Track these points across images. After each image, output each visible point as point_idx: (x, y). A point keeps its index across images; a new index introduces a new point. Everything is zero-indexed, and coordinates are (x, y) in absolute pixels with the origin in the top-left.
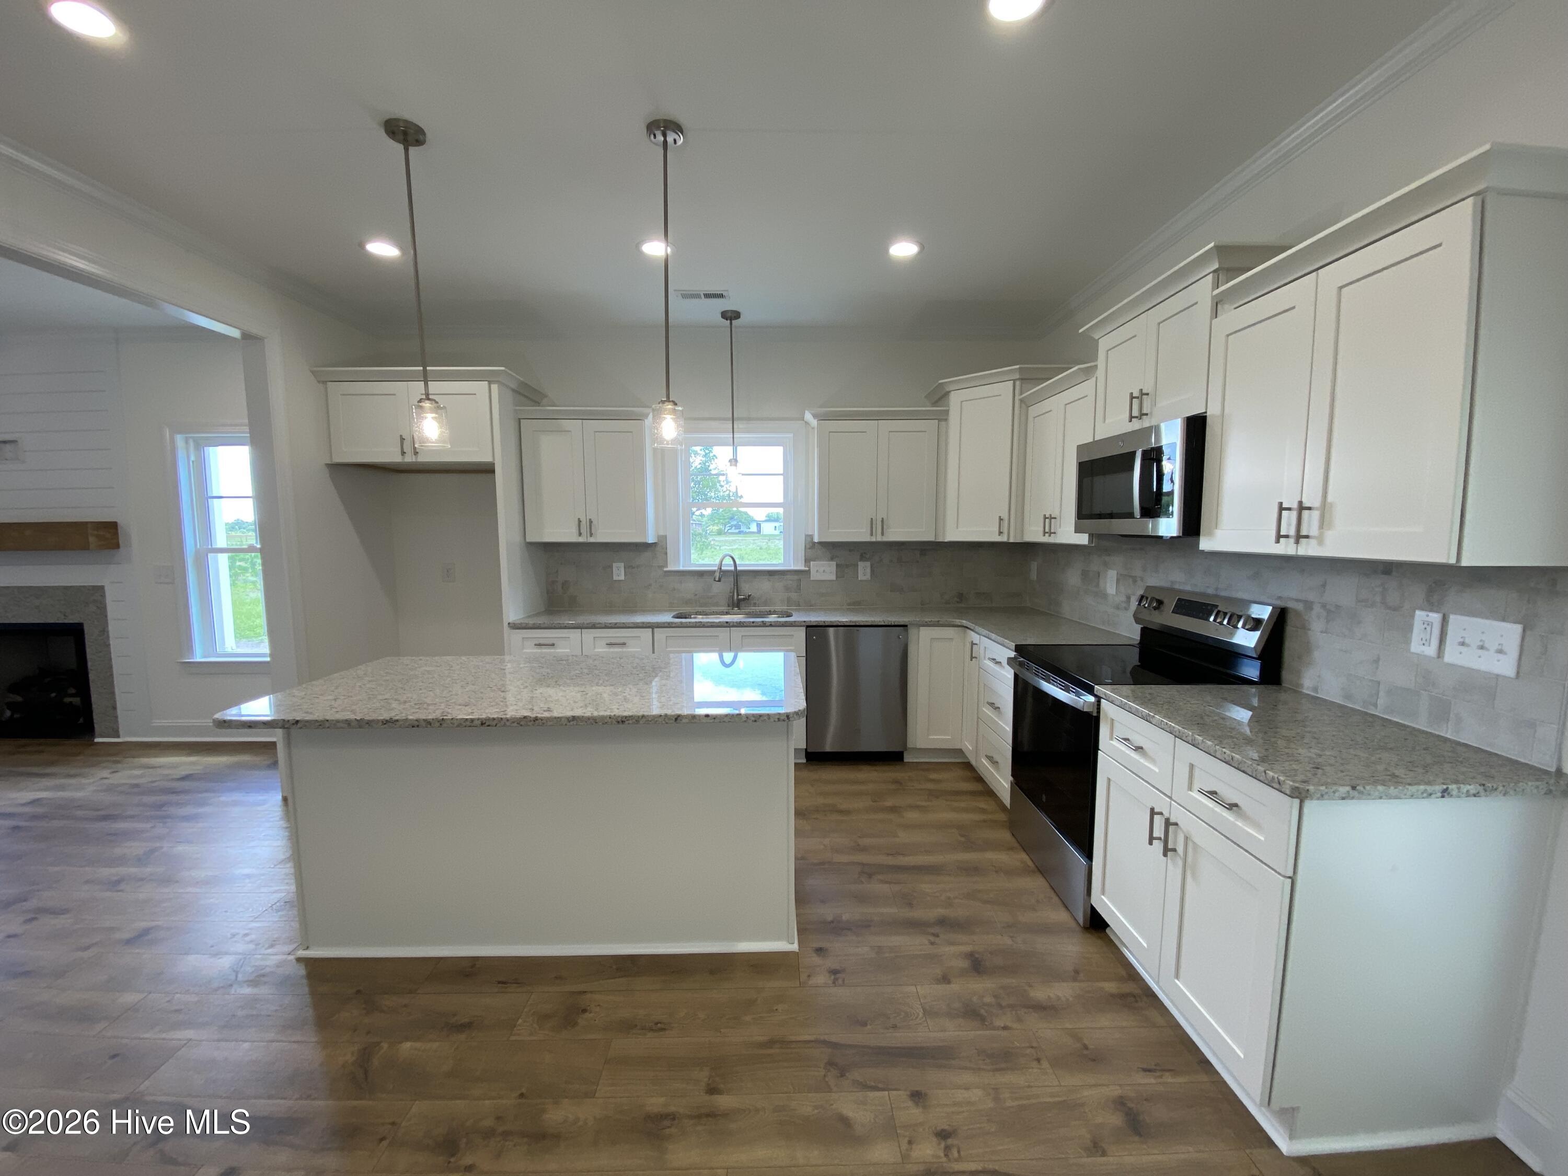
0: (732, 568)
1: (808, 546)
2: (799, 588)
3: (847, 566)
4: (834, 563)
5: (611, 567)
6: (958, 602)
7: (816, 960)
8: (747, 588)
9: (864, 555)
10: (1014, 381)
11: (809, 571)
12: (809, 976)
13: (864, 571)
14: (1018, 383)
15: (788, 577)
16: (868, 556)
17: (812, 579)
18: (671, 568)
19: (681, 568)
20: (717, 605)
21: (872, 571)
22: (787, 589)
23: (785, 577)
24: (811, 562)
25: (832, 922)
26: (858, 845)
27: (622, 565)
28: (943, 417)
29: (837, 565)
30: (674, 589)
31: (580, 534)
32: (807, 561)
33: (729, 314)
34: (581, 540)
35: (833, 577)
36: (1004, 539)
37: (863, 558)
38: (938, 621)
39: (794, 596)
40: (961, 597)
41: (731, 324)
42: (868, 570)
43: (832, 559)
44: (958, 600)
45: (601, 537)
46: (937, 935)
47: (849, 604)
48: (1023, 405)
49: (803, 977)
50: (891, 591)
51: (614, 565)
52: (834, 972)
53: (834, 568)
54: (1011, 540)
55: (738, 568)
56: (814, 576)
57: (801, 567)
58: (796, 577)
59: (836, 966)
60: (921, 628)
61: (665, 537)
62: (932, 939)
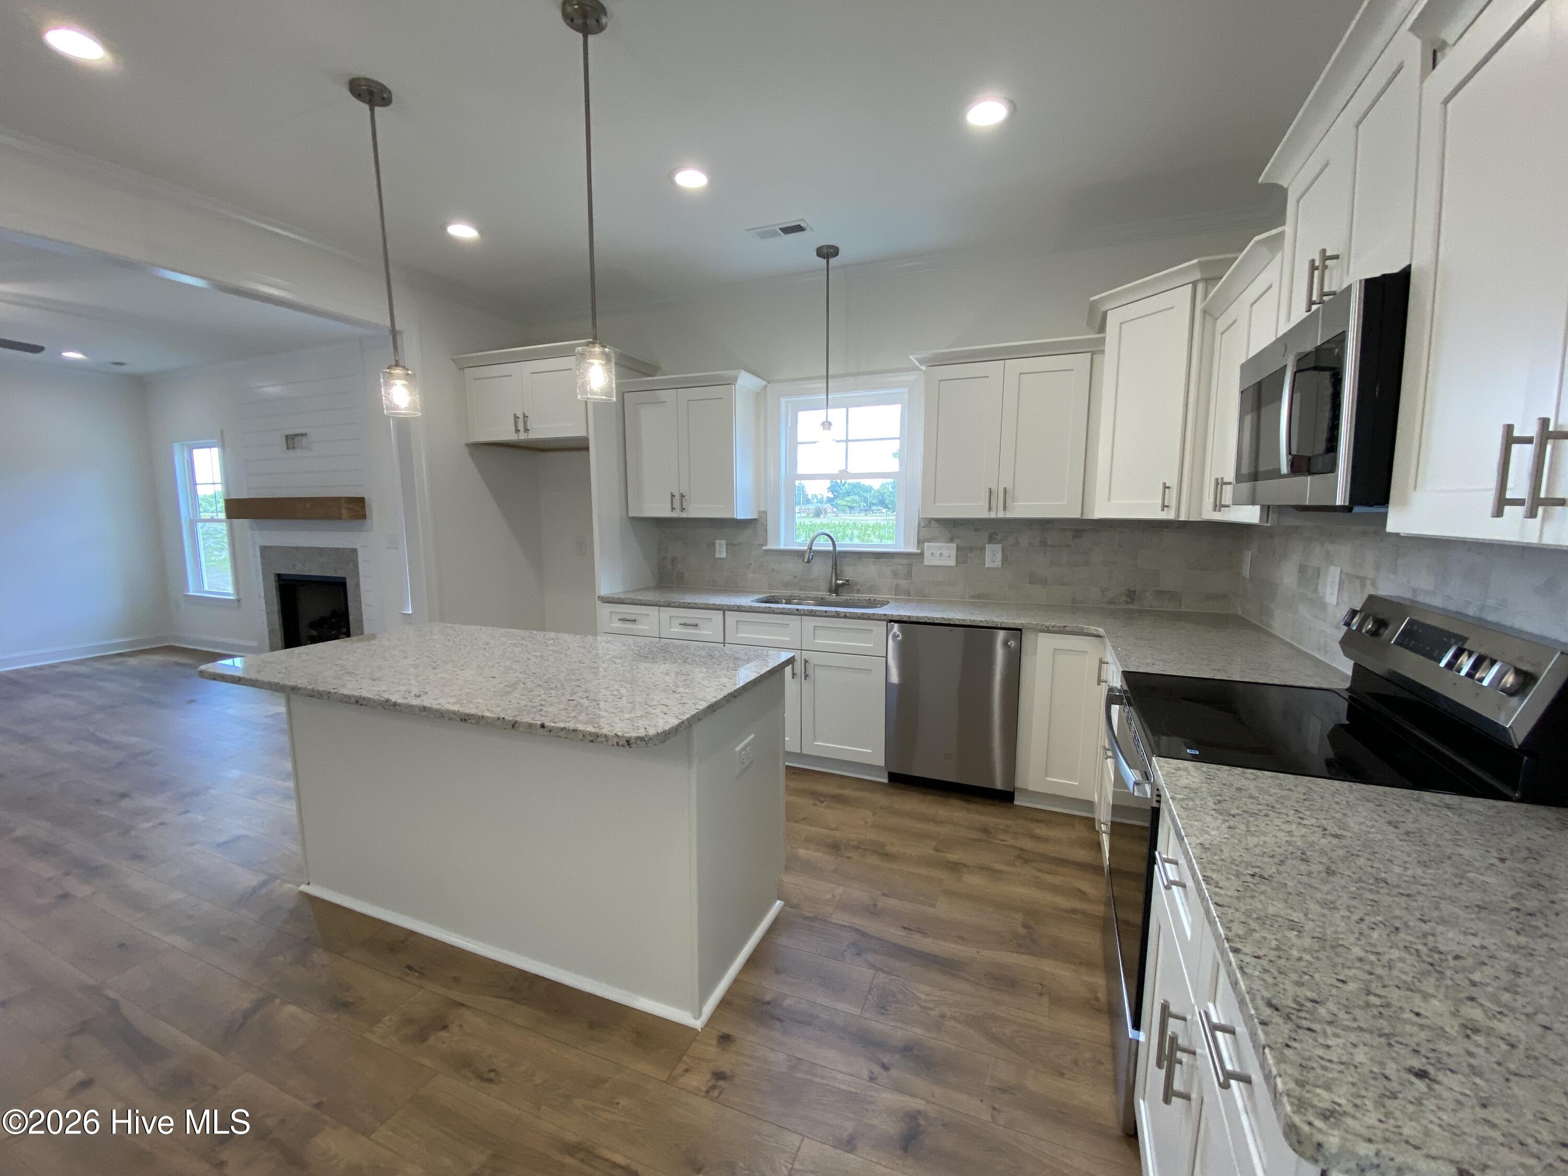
0: (831, 548)
1: (922, 524)
2: (909, 575)
3: (971, 549)
4: (953, 546)
5: (714, 544)
6: (1127, 602)
7: (711, 1050)
8: (850, 572)
9: (994, 536)
10: (1195, 284)
11: (922, 554)
12: (687, 1071)
13: (993, 556)
14: (1200, 287)
15: (898, 560)
16: (999, 538)
17: (926, 563)
18: (771, 546)
19: (782, 547)
20: (816, 589)
21: (1005, 559)
22: (895, 574)
23: (894, 560)
24: (926, 544)
25: (769, 1003)
26: (875, 906)
27: (724, 542)
28: (1095, 349)
29: (958, 548)
30: (774, 570)
31: (673, 509)
32: (920, 542)
33: (825, 251)
34: (675, 515)
35: (952, 563)
36: (1169, 515)
37: (992, 539)
38: (1065, 627)
39: (903, 582)
40: (1131, 595)
41: (828, 263)
42: (999, 556)
43: (951, 540)
44: (1129, 600)
45: (694, 512)
46: (886, 1067)
47: (972, 597)
48: (1208, 317)
49: (681, 1067)
50: (1029, 583)
51: (717, 542)
52: (719, 1076)
53: (953, 553)
54: (1183, 518)
55: (838, 549)
56: (928, 561)
57: (913, 549)
58: (906, 561)
59: (726, 1068)
60: (1040, 634)
61: (765, 513)
62: (877, 1069)
